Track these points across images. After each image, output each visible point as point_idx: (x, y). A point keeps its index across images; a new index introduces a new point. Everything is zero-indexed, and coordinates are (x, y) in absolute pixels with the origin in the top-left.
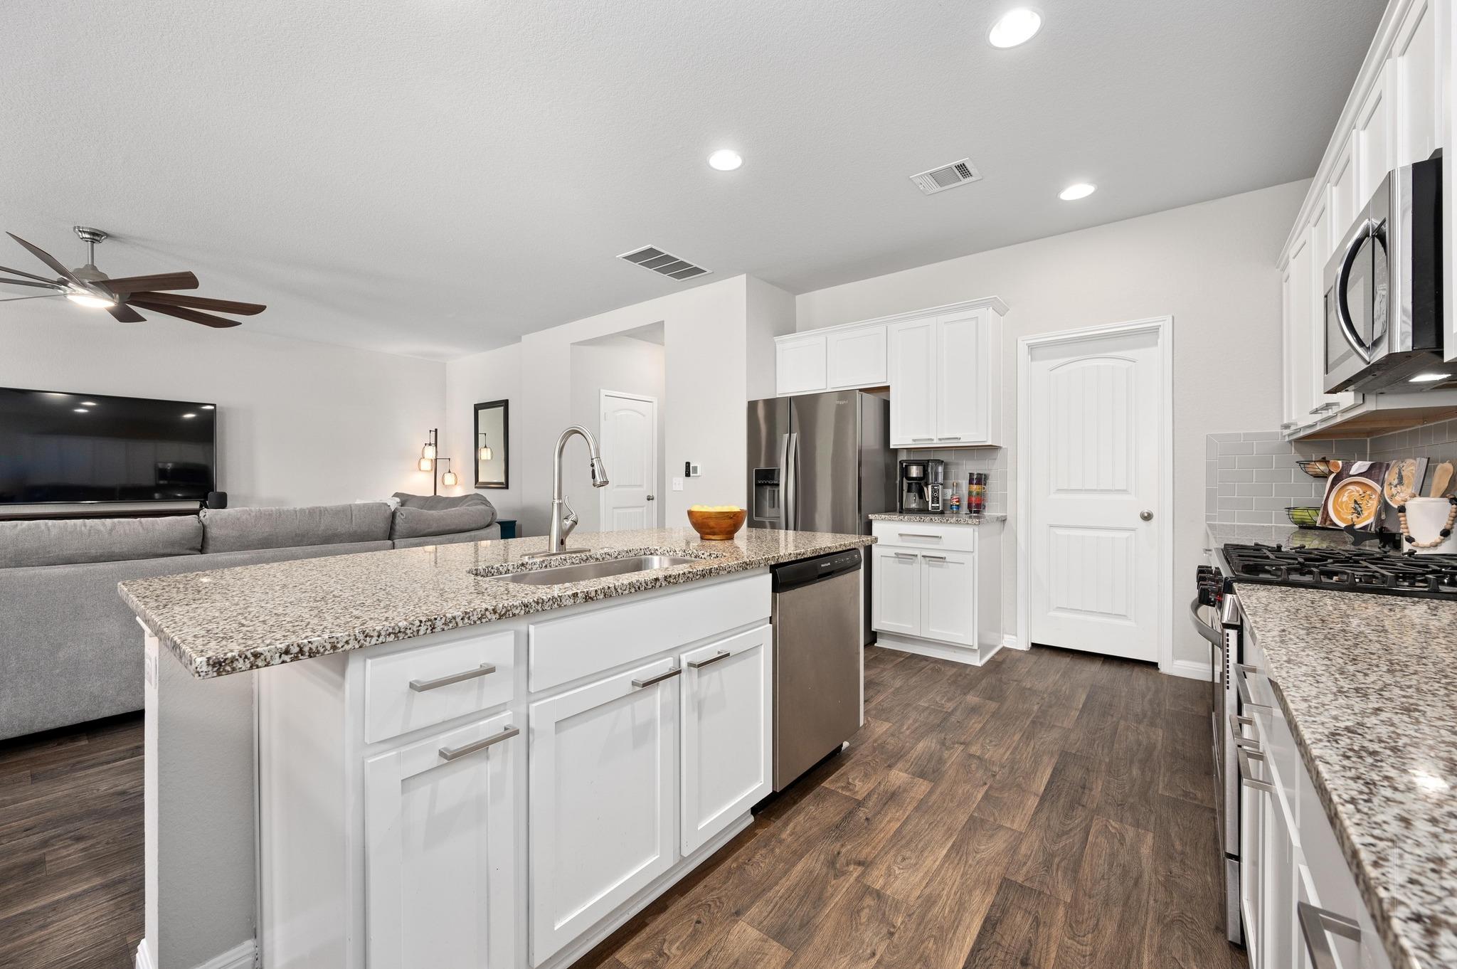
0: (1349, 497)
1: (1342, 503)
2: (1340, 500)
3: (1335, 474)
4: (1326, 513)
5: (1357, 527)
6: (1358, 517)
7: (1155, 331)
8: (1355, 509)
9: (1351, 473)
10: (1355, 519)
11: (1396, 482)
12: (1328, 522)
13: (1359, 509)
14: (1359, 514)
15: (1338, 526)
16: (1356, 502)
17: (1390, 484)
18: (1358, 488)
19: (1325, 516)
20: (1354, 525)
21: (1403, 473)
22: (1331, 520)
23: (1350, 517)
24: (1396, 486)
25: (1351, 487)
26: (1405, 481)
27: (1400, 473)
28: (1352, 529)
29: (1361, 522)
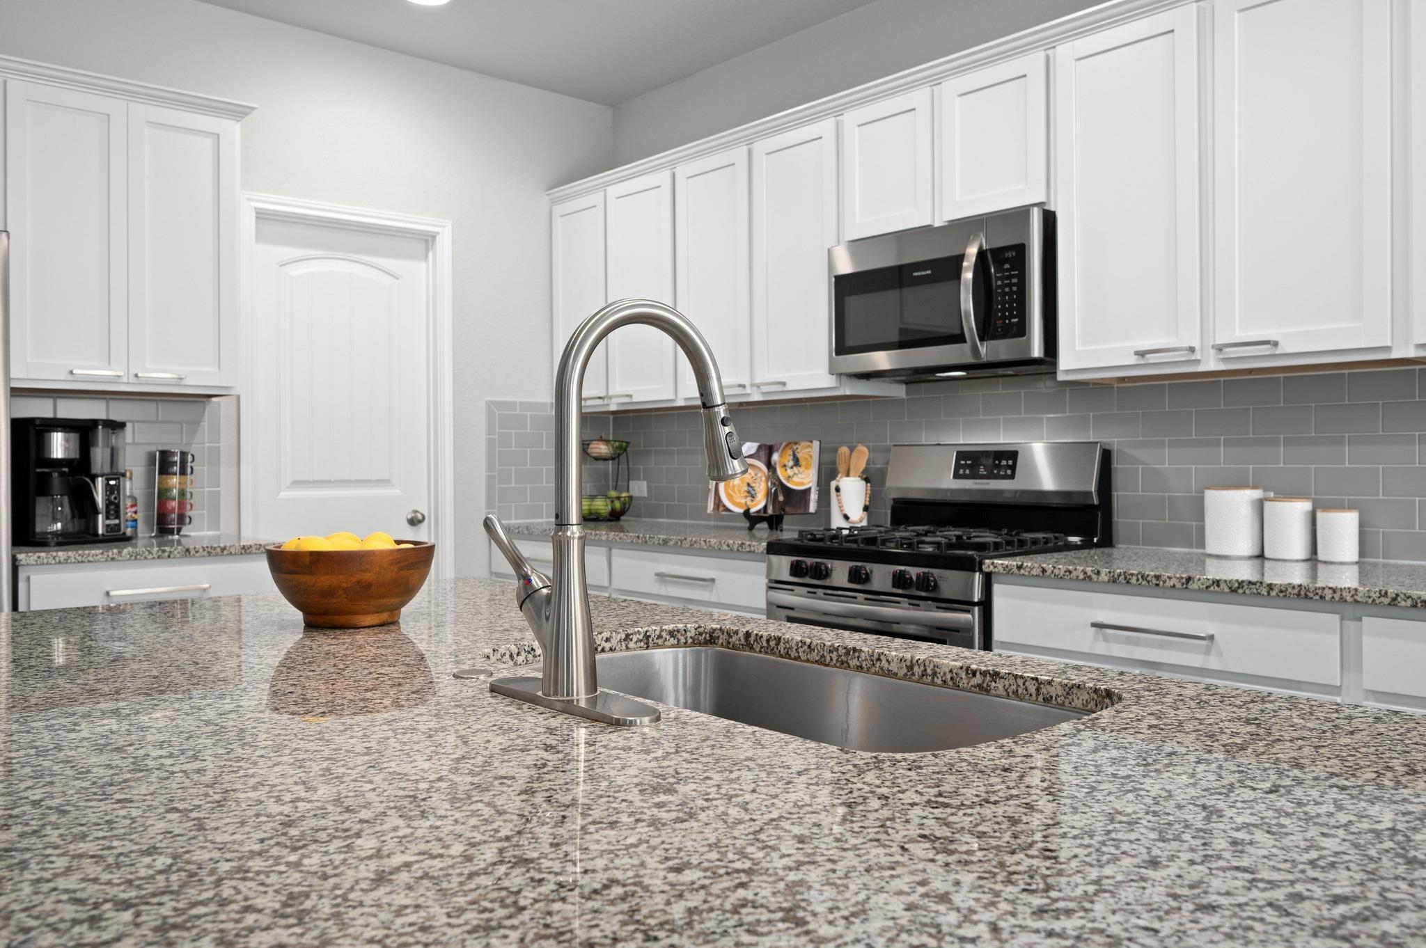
0: (741, 480)
1: (734, 486)
2: (732, 484)
4: (718, 499)
5: (753, 510)
6: (752, 501)
7: (428, 240)
8: (749, 492)
10: (749, 503)
11: (791, 463)
12: (721, 509)
13: (754, 493)
14: (754, 497)
15: (731, 511)
16: (749, 485)
17: (785, 466)
18: (750, 471)
19: (717, 501)
20: (750, 508)
21: (799, 455)
22: (724, 506)
23: (744, 501)
24: (792, 468)
26: (802, 462)
27: (794, 455)
28: (747, 513)
29: (755, 505)
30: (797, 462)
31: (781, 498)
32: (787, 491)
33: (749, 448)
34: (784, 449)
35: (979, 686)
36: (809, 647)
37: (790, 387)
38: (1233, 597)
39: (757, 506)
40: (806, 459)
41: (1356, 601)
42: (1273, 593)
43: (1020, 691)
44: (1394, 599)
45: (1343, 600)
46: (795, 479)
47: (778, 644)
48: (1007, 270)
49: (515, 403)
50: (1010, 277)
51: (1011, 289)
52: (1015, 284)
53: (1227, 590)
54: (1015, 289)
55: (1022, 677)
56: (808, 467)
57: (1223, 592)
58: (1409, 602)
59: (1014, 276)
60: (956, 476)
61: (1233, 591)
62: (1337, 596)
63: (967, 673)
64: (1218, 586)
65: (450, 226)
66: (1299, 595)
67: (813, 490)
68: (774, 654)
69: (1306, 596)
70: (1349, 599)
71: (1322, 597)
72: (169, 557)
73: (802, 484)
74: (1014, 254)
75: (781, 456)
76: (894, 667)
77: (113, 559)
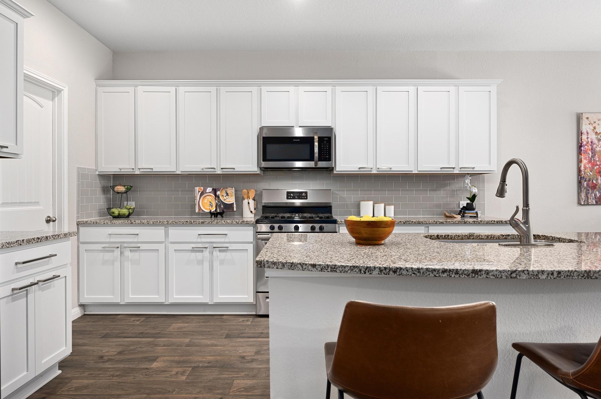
0: (208, 201)
1: (205, 203)
2: (204, 202)
3: (201, 192)
4: (199, 207)
5: (212, 211)
6: (212, 208)
8: (210, 205)
9: (207, 192)
10: (211, 208)
11: (225, 195)
13: (212, 205)
14: (212, 206)
15: (204, 211)
16: (210, 202)
17: (223, 196)
18: (210, 197)
19: (199, 208)
20: (211, 210)
22: (202, 210)
23: (208, 208)
24: (226, 196)
25: (208, 197)
26: (229, 194)
27: (226, 192)
28: (210, 212)
29: (213, 209)
30: (227, 194)
31: (222, 206)
32: (225, 205)
33: (209, 190)
34: (222, 190)
35: (505, 238)
36: (458, 236)
37: (236, 170)
38: (404, 225)
39: (213, 210)
40: (231, 193)
41: (429, 223)
42: (413, 223)
43: (514, 238)
44: (436, 222)
45: (427, 223)
46: (227, 200)
47: (448, 237)
48: (325, 143)
49: (85, 168)
50: (326, 145)
51: (326, 148)
52: (327, 147)
53: (403, 223)
54: (327, 148)
55: (514, 235)
56: (232, 196)
57: (402, 224)
58: (439, 223)
59: (327, 145)
60: (288, 198)
61: (404, 223)
62: (426, 223)
63: (502, 236)
64: (401, 222)
65: (67, 87)
66: (418, 223)
67: (234, 203)
68: (447, 239)
69: (420, 223)
70: (428, 223)
71: (423, 223)
72: (41, 241)
73: (231, 202)
74: (327, 139)
75: (221, 192)
76: (483, 237)
77: (20, 245)
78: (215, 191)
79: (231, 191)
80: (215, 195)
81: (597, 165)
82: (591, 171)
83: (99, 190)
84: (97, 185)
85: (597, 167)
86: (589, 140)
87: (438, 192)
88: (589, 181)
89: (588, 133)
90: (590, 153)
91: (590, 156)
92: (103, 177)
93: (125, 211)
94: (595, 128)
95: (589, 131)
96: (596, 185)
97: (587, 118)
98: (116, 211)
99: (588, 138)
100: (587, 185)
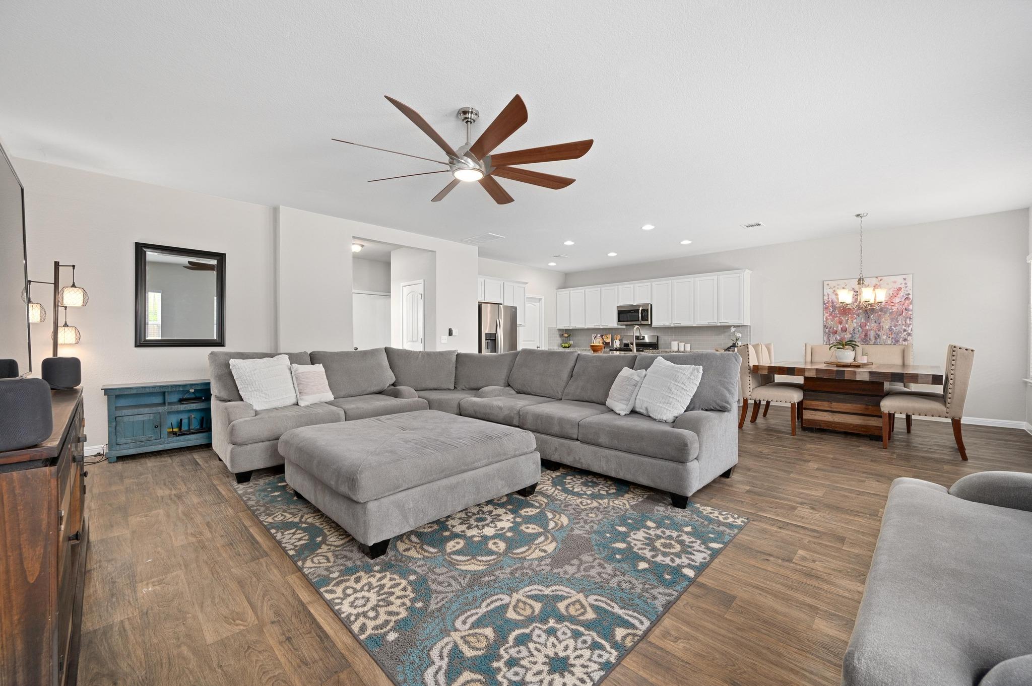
46: (607, 340)
48: (645, 312)
49: (553, 327)
54: (646, 314)
56: (610, 339)
74: (646, 309)
75: (604, 337)
78: (602, 336)
79: (610, 336)
80: (602, 338)
81: (837, 317)
82: (832, 321)
83: (558, 336)
84: (557, 334)
85: (838, 318)
86: (830, 299)
87: (720, 336)
88: (830, 328)
89: (828, 295)
90: (831, 309)
91: (831, 311)
92: (559, 330)
93: (567, 345)
94: (834, 291)
95: (829, 293)
96: (837, 331)
97: (828, 285)
98: (564, 345)
99: (828, 298)
100: (829, 331)
